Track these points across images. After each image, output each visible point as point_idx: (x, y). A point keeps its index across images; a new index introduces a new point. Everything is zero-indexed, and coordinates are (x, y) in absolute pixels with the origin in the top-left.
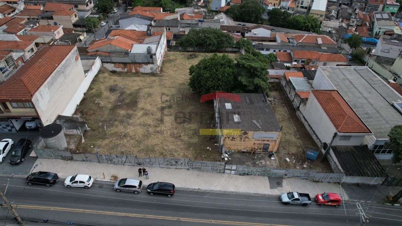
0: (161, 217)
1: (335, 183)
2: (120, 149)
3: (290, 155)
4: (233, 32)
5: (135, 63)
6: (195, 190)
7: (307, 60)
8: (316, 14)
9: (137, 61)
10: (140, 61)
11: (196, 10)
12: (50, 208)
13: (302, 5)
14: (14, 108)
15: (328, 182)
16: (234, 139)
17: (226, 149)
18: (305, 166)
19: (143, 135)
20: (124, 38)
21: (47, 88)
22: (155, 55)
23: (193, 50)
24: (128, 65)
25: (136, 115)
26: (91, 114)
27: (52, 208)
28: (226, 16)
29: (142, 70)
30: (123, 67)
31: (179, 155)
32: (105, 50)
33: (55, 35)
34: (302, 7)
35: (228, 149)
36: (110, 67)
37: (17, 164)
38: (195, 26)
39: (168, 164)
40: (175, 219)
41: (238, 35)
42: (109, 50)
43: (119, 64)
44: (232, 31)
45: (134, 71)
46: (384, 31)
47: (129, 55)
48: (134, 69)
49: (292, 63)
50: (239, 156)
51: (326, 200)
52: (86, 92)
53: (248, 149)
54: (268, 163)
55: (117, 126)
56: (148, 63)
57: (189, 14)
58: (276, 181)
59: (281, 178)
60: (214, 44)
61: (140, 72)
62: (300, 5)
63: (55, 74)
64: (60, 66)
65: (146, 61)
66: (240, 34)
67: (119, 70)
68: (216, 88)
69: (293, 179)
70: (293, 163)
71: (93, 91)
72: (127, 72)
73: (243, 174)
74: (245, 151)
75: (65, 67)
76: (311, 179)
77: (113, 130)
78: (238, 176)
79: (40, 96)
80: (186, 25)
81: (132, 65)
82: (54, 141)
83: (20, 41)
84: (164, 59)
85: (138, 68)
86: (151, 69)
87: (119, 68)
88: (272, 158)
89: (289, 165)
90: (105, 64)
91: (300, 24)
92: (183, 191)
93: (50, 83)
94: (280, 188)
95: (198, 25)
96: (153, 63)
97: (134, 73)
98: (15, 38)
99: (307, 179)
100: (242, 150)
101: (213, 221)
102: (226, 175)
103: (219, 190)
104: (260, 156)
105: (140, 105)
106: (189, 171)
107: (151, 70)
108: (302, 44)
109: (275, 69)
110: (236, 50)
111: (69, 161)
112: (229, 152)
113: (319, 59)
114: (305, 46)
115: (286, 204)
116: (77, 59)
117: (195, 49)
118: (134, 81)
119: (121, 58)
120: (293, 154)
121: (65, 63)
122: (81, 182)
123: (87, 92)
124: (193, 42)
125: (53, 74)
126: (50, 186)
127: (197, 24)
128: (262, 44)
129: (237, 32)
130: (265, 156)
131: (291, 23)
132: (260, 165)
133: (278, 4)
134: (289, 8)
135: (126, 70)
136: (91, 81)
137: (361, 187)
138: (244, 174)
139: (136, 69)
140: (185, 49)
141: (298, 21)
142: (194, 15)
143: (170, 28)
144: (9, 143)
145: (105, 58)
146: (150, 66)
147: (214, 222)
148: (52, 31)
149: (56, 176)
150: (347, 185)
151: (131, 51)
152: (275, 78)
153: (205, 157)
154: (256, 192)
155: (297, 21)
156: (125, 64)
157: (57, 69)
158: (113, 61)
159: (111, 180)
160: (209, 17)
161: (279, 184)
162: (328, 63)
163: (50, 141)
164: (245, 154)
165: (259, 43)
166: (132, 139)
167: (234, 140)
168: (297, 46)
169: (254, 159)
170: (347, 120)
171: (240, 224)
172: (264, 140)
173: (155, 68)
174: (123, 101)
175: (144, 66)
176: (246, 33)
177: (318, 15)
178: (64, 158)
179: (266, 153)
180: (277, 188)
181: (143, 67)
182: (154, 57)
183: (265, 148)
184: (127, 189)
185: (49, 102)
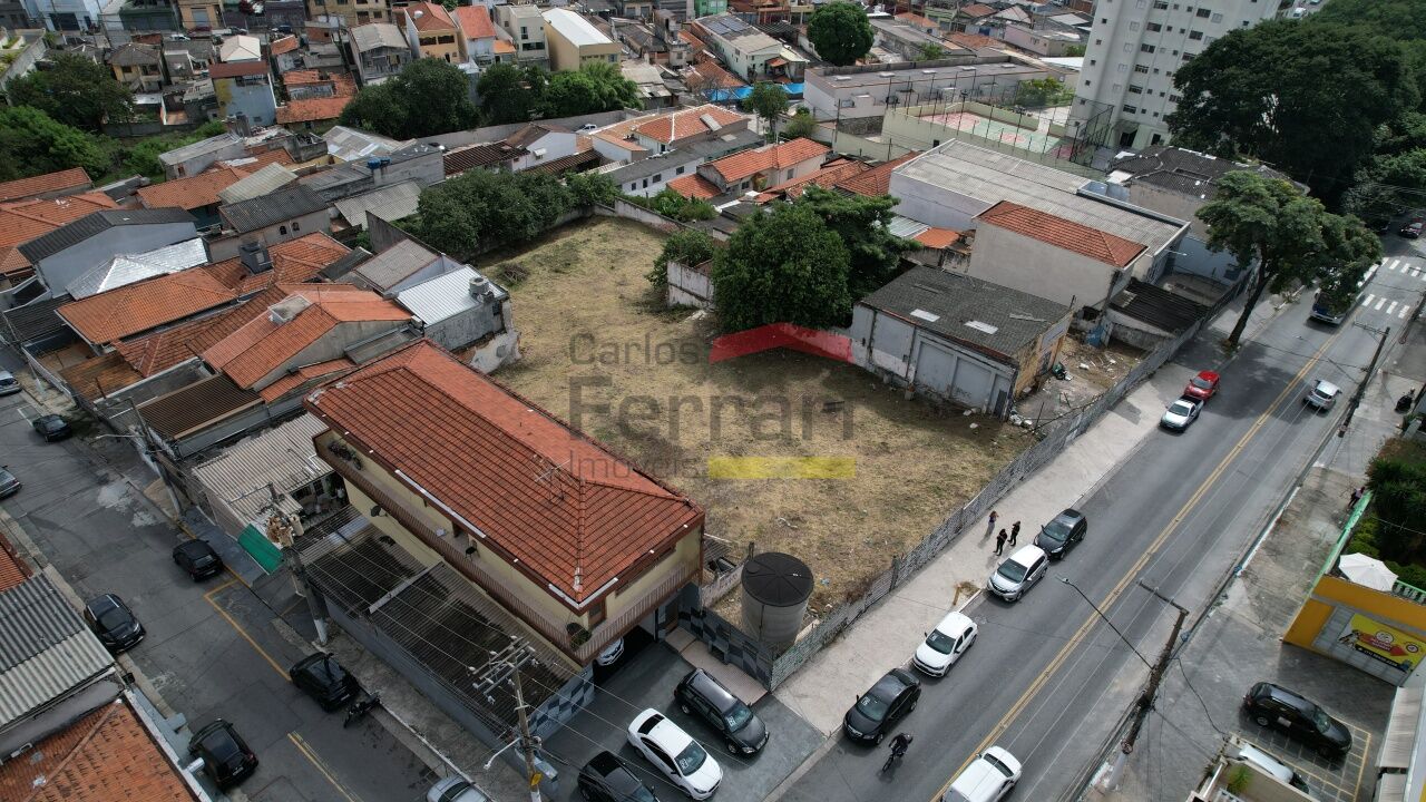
3: (1073, 356)
7: (754, 178)
8: (596, 56)
9: (454, 344)
11: (252, 141)
13: (526, 41)
34: (527, 47)
38: (362, 188)
42: (338, 347)
46: (763, 61)
47: (427, 332)
56: (490, 336)
62: (521, 42)
86: (500, 352)
88: (1068, 378)
94: (1142, 415)
96: (503, 330)
104: (1048, 386)
107: (500, 356)
113: (778, 165)
120: (1075, 353)
133: (458, 55)
134: (498, 58)
143: (299, 221)
146: (495, 344)
151: (421, 319)
155: (580, 89)
160: (310, 152)
161: (1133, 409)
173: (509, 346)
175: (478, 352)
176: (512, 163)
177: (603, 56)
178: (828, 640)
182: (505, 306)
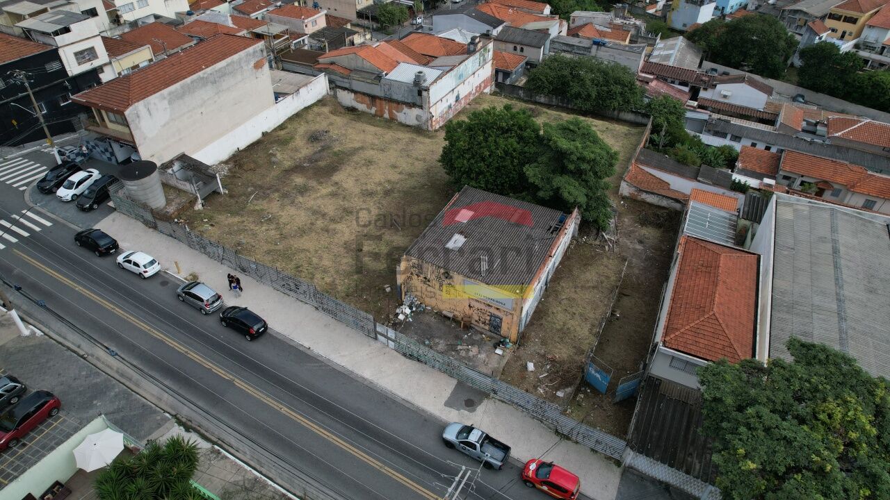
0: (208, 364)
1: (609, 458)
2: (242, 237)
3: (542, 359)
4: (673, 82)
5: (390, 100)
6: (301, 349)
7: (816, 184)
9: (395, 97)
10: (399, 98)
11: (618, 21)
12: (76, 285)
14: (111, 121)
15: (593, 450)
16: (429, 281)
17: (416, 299)
18: (560, 394)
19: (299, 228)
20: (394, 49)
21: (166, 102)
22: (426, 90)
23: (547, 102)
24: (378, 101)
25: (317, 191)
26: (249, 168)
27: (79, 288)
28: (688, 46)
29: (401, 117)
30: (369, 102)
31: (323, 278)
32: (346, 64)
33: (306, 26)
35: (419, 300)
36: (347, 98)
37: (83, 210)
38: (582, 52)
39: (284, 285)
40: (228, 377)
41: (680, 91)
42: (353, 65)
43: (363, 97)
44: (669, 80)
45: (386, 115)
47: (382, 81)
48: (387, 111)
49: (762, 180)
50: (432, 320)
51: (541, 477)
52: (269, 131)
53: (456, 313)
54: (483, 356)
55: (270, 201)
56: (412, 105)
57: (598, 27)
58: (468, 396)
59: (484, 395)
60: (589, 96)
61: (397, 120)
63: (192, 82)
64: (209, 70)
65: (409, 101)
66: (686, 89)
67: (362, 107)
68: (473, 175)
69: (510, 407)
70: (538, 378)
71: (282, 133)
72: (375, 116)
73: (411, 355)
74: (451, 315)
75: (223, 74)
76: (551, 426)
77: (262, 205)
78: (400, 356)
79: (145, 110)
80: (564, 48)
81: (384, 102)
82: (135, 188)
83: (235, 27)
84: (468, 106)
85: (394, 111)
86: (418, 118)
87: (362, 103)
88: (499, 351)
89: (524, 378)
90: (340, 90)
91: (885, 93)
92: (279, 340)
93: (175, 94)
94: (466, 412)
95: (590, 52)
96: (421, 107)
97: (387, 121)
98: (227, 20)
99: (542, 422)
100: (444, 312)
101: (286, 409)
102: (378, 345)
103: (343, 364)
104: (477, 338)
105: (337, 177)
106: (317, 311)
107: (418, 121)
108: (841, 143)
109: (699, 181)
110: (640, 119)
111: (151, 230)
112: (419, 306)
113: (853, 186)
114: (848, 149)
115: (448, 444)
116: (258, 66)
117: (553, 101)
118: (364, 131)
119: (367, 85)
120: (553, 361)
121: (225, 67)
122: (136, 264)
123: (271, 132)
124: (543, 83)
125: (188, 80)
126: (100, 256)
127: (588, 49)
128: (728, 122)
129: (681, 84)
130: (487, 342)
131: (860, 87)
132: (463, 354)
133: (853, 35)
134: (883, 48)
135: (373, 111)
136: (290, 115)
137: (670, 495)
138: (411, 357)
139: (390, 113)
140: (531, 97)
141: (878, 85)
142: (609, 30)
143: (525, 48)
144: (91, 176)
145: (341, 79)
146: (416, 111)
147: (284, 412)
148: (303, 17)
149: (114, 245)
150: (637, 475)
151: (386, 74)
152: (672, 199)
153: (366, 300)
154: (409, 398)
156: (373, 98)
157: (201, 74)
158: (354, 88)
159: (186, 279)
161: (470, 404)
162: (879, 203)
163: (130, 187)
164: (448, 323)
165: (719, 119)
166: (277, 229)
167: (428, 283)
168: (822, 145)
169: (458, 338)
170: (704, 323)
171: (326, 437)
172: (489, 305)
173: (424, 118)
174: (316, 161)
175: (406, 110)
176: (702, 89)
178: (146, 223)
179: (495, 335)
180: (458, 410)
181: (404, 111)
182: (424, 93)
183: (495, 326)
184: (192, 299)
185: (165, 125)
